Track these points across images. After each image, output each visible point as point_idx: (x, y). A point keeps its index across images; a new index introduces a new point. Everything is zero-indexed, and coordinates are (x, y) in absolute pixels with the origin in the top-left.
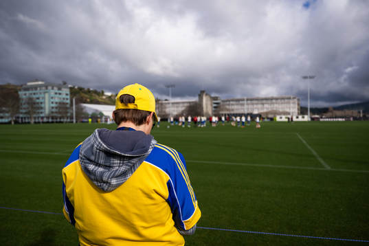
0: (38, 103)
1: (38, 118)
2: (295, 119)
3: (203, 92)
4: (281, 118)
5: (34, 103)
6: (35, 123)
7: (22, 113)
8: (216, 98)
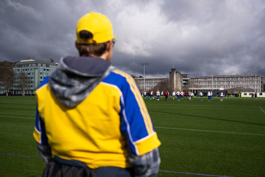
0: (29, 78)
1: (29, 90)
2: (258, 95)
3: (173, 70)
4: (245, 94)
5: (26, 78)
6: (26, 95)
7: (15, 86)
8: (185, 76)
